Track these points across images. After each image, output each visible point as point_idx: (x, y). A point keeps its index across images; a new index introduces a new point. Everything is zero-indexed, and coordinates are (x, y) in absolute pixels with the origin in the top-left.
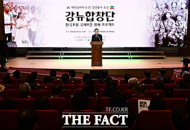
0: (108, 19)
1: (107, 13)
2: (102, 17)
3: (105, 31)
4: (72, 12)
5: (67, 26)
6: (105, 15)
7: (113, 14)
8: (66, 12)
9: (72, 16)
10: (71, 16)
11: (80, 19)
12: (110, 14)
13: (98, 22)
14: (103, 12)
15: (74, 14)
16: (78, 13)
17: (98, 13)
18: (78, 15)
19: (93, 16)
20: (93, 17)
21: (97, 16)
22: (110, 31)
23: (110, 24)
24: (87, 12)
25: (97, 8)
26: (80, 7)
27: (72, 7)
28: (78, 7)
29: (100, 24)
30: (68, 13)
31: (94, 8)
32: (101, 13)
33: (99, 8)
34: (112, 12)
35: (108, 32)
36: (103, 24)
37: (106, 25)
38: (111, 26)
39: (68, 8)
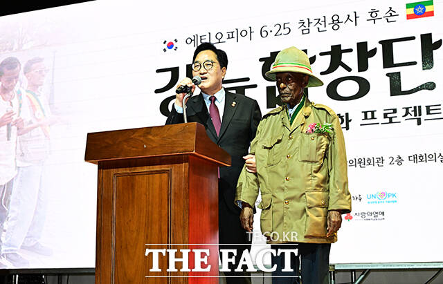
0: (395, 80)
1: (387, 45)
2: (362, 75)
3: (381, 160)
6: (376, 62)
7: (429, 46)
8: (158, 71)
12: (407, 52)
14: (362, 46)
17: (336, 53)
21: (331, 69)
22: (415, 157)
23: (413, 113)
24: (269, 56)
25: (329, 27)
26: (231, 34)
27: (189, 41)
28: (219, 36)
29: (347, 114)
30: (170, 73)
31: (307, 27)
32: (350, 50)
33: (336, 27)
34: (418, 40)
35: (399, 162)
36: (370, 113)
37: (385, 118)
38: (419, 123)
39: (167, 49)
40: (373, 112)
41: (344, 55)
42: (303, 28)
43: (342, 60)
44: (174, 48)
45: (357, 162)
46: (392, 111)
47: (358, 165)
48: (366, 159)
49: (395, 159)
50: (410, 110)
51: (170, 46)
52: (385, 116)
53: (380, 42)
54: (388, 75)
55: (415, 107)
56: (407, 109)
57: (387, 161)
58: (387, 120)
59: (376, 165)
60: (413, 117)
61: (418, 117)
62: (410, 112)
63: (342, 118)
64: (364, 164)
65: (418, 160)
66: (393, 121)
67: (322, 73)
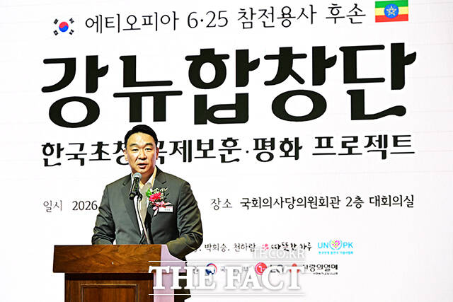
0: (357, 100)
1: (350, 54)
2: (317, 89)
3: (336, 200)
4: (92, 61)
5: (53, 159)
6: (335, 74)
7: (401, 58)
8: (47, 61)
9: (92, 86)
10: (78, 87)
11: (148, 104)
12: (374, 64)
13: (281, 130)
14: (319, 52)
15: (105, 70)
16: (129, 63)
17: (286, 57)
18: (129, 75)
19: (242, 80)
20: (241, 90)
21: (279, 79)
22: (377, 199)
23: (377, 144)
24: (199, 54)
25: (278, 22)
26: (147, 19)
27: (90, 23)
28: (132, 20)
29: (297, 139)
30: (62, 66)
31: (249, 20)
32: (304, 56)
33: (286, 23)
34: (388, 50)
35: (358, 204)
36: (326, 139)
37: (343, 147)
38: (384, 157)
39: (59, 31)
40: (329, 139)
41: (295, 61)
42: (244, 20)
43: (293, 68)
44: (69, 30)
45: (307, 201)
46: (352, 139)
47: (308, 205)
48: (318, 198)
49: (354, 200)
50: (374, 140)
51: (64, 27)
52: (344, 144)
53: (342, 49)
54: (349, 92)
55: (380, 136)
56: (371, 138)
57: (344, 202)
58: (346, 151)
59: (330, 206)
60: (377, 148)
61: (383, 149)
62: (374, 141)
63: (290, 143)
64: (316, 205)
65: (381, 203)
66: (353, 152)
67: (267, 83)
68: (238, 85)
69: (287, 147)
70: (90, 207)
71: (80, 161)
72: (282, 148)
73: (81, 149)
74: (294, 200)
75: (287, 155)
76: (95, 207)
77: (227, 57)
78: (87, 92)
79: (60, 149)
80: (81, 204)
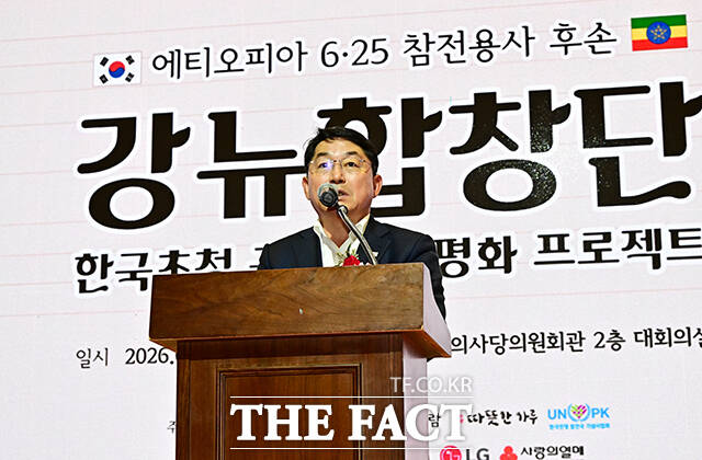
0: (608, 173)
1: (592, 100)
2: (539, 158)
3: (577, 338)
4: (162, 122)
5: (94, 281)
6: (569, 132)
7: (677, 107)
8: (87, 124)
9: (161, 161)
10: (139, 161)
11: (255, 189)
13: (481, 225)
14: (540, 99)
15: (184, 135)
16: (225, 124)
17: (485, 109)
18: (225, 142)
19: (413, 146)
20: (412, 163)
21: (475, 143)
22: (648, 334)
23: (643, 244)
24: (340, 107)
25: (470, 55)
26: (255, 54)
27: (160, 62)
28: (229, 57)
29: (507, 240)
30: (114, 130)
31: (424, 52)
32: (516, 106)
33: (485, 56)
34: (656, 93)
35: (616, 343)
36: (556, 239)
37: (585, 251)
38: (657, 264)
39: (108, 76)
40: (561, 238)
41: (501, 114)
42: (414, 52)
43: (499, 126)
44: (125, 75)
45: (528, 340)
46: (600, 237)
47: (529, 347)
48: (547, 335)
49: (607, 336)
50: (638, 237)
51: (117, 70)
52: (587, 246)
53: (578, 93)
54: (592, 162)
55: (648, 232)
56: (632, 234)
57: (591, 340)
58: (591, 256)
59: (566, 347)
60: (644, 251)
61: (654, 251)
62: (638, 240)
63: (495, 246)
64: (543, 346)
65: (655, 340)
66: (603, 258)
67: (454, 151)
68: (405, 155)
69: (490, 252)
70: (156, 358)
71: (139, 282)
72: (482, 254)
73: (142, 263)
74: (504, 340)
75: (490, 265)
76: (163, 358)
77: (387, 110)
78: (153, 172)
79: (106, 264)
80: (141, 353)
